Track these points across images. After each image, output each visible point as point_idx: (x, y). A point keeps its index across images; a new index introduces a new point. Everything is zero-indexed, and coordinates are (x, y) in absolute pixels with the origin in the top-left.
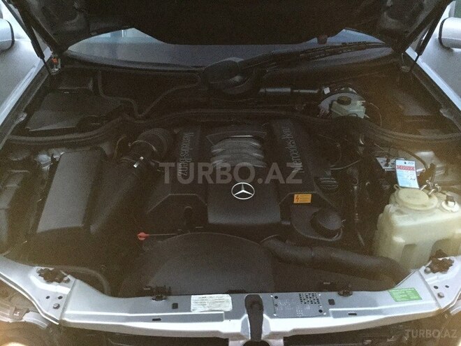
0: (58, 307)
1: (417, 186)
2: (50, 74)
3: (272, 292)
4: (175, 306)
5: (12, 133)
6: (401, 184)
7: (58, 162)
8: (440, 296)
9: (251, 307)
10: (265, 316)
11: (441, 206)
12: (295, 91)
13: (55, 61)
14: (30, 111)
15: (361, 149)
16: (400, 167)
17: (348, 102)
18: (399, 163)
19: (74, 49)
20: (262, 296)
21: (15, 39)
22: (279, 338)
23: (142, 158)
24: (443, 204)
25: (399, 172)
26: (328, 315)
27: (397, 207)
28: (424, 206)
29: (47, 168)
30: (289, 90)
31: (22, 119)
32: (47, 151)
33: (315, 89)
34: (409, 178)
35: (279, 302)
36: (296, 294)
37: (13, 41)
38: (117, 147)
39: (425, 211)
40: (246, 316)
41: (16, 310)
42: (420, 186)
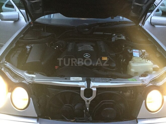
0: (32, 79)
1: (139, 57)
2: (30, 26)
3: (94, 77)
4: (66, 79)
5: (19, 39)
6: (134, 55)
7: (32, 47)
8: (143, 82)
9: (87, 80)
10: (91, 82)
11: (146, 62)
12: (104, 33)
13: (32, 23)
14: (24, 34)
15: (124, 49)
16: (134, 52)
17: (121, 37)
18: (134, 50)
19: (37, 20)
20: (91, 78)
21: (20, 18)
22: (95, 88)
23: (57, 47)
24: (147, 61)
25: (133, 53)
26: (109, 82)
27: (132, 61)
28: (140, 61)
29: (29, 50)
30: (103, 33)
31: (22, 36)
32: (29, 45)
33: (110, 33)
34: (137, 54)
35: (95, 79)
36: (101, 78)
37: (19, 18)
38: (50, 45)
39: (141, 62)
40: (86, 82)
41: (20, 80)
42: (140, 56)
